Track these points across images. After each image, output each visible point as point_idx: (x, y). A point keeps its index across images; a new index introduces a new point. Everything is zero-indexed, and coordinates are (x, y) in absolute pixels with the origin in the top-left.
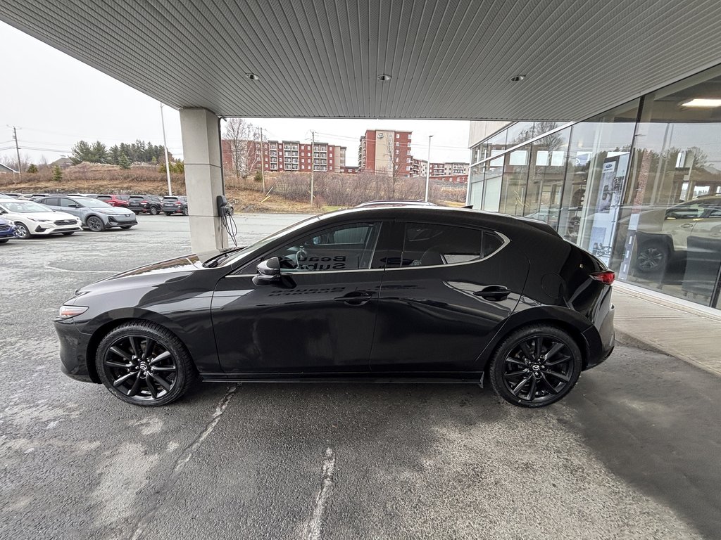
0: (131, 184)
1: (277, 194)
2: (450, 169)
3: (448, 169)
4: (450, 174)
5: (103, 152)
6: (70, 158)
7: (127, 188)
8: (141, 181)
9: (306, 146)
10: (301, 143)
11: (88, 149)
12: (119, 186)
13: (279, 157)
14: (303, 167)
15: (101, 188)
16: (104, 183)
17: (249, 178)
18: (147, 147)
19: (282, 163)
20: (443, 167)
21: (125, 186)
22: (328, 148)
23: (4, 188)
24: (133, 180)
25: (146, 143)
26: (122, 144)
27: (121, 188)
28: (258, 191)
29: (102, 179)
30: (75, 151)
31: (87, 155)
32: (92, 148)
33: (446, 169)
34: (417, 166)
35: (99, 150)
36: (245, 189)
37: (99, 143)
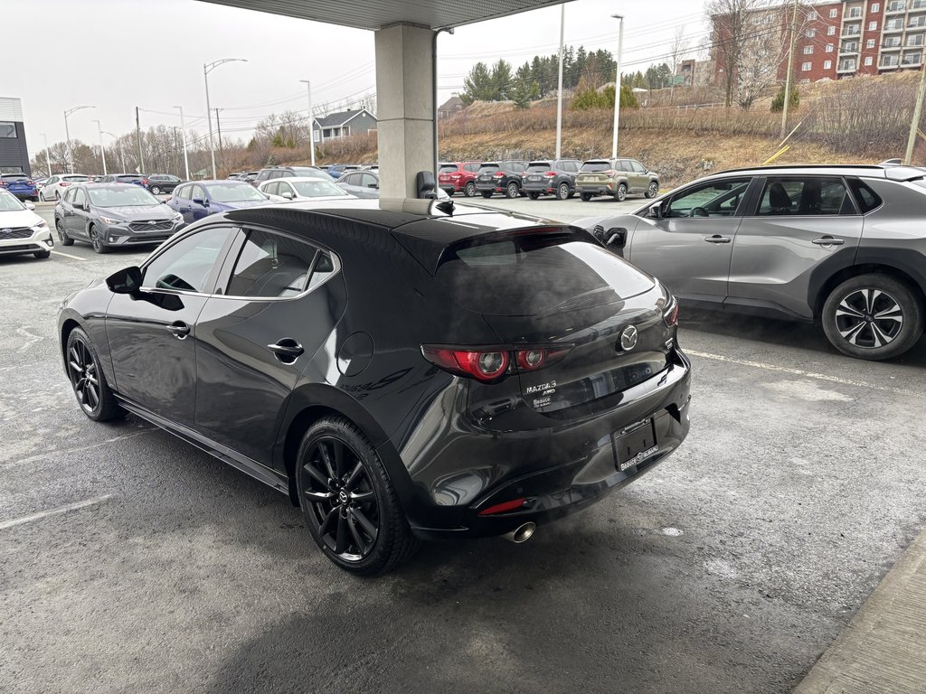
0: (523, 138)
1: (815, 139)
5: (506, 79)
6: (460, 96)
7: (516, 146)
8: (539, 131)
11: (485, 77)
12: (505, 142)
13: (868, 35)
15: (480, 148)
16: (486, 138)
17: (757, 103)
19: (873, 53)
21: (514, 141)
23: (371, 155)
24: (528, 128)
25: (576, 50)
26: (536, 58)
27: (508, 146)
28: (766, 135)
29: (484, 131)
30: (468, 83)
31: (482, 87)
32: (492, 73)
35: (500, 77)
36: (737, 133)
37: (501, 63)
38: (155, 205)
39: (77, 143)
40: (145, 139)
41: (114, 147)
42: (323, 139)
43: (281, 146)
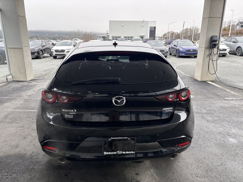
38: (163, 46)
39: (172, 32)
40: (188, 30)
41: (181, 32)
42: (240, 28)
43: (226, 31)
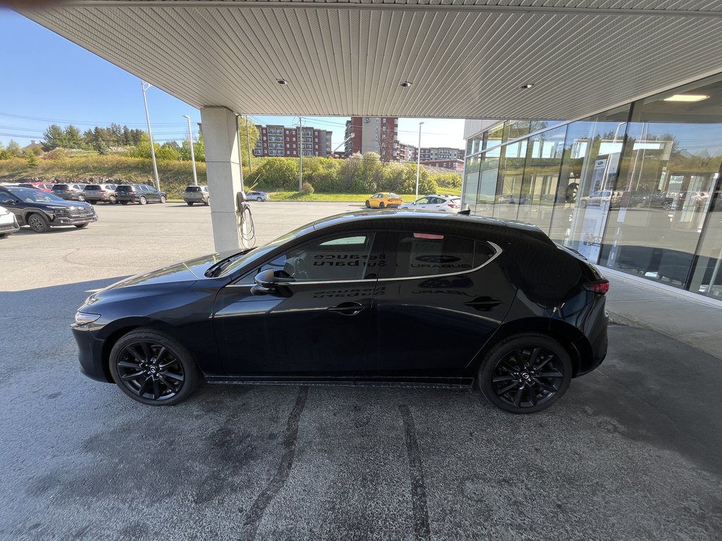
2: (436, 154)
3: (434, 154)
4: (436, 159)
5: (77, 137)
6: (42, 143)
9: (290, 130)
10: (286, 127)
11: (60, 134)
13: (264, 142)
14: (288, 153)
18: (123, 131)
19: (267, 148)
20: (430, 152)
22: (314, 133)
25: (122, 127)
26: (96, 128)
30: (47, 136)
32: (65, 132)
33: (432, 154)
34: (404, 152)
35: (72, 135)
37: (71, 127)
